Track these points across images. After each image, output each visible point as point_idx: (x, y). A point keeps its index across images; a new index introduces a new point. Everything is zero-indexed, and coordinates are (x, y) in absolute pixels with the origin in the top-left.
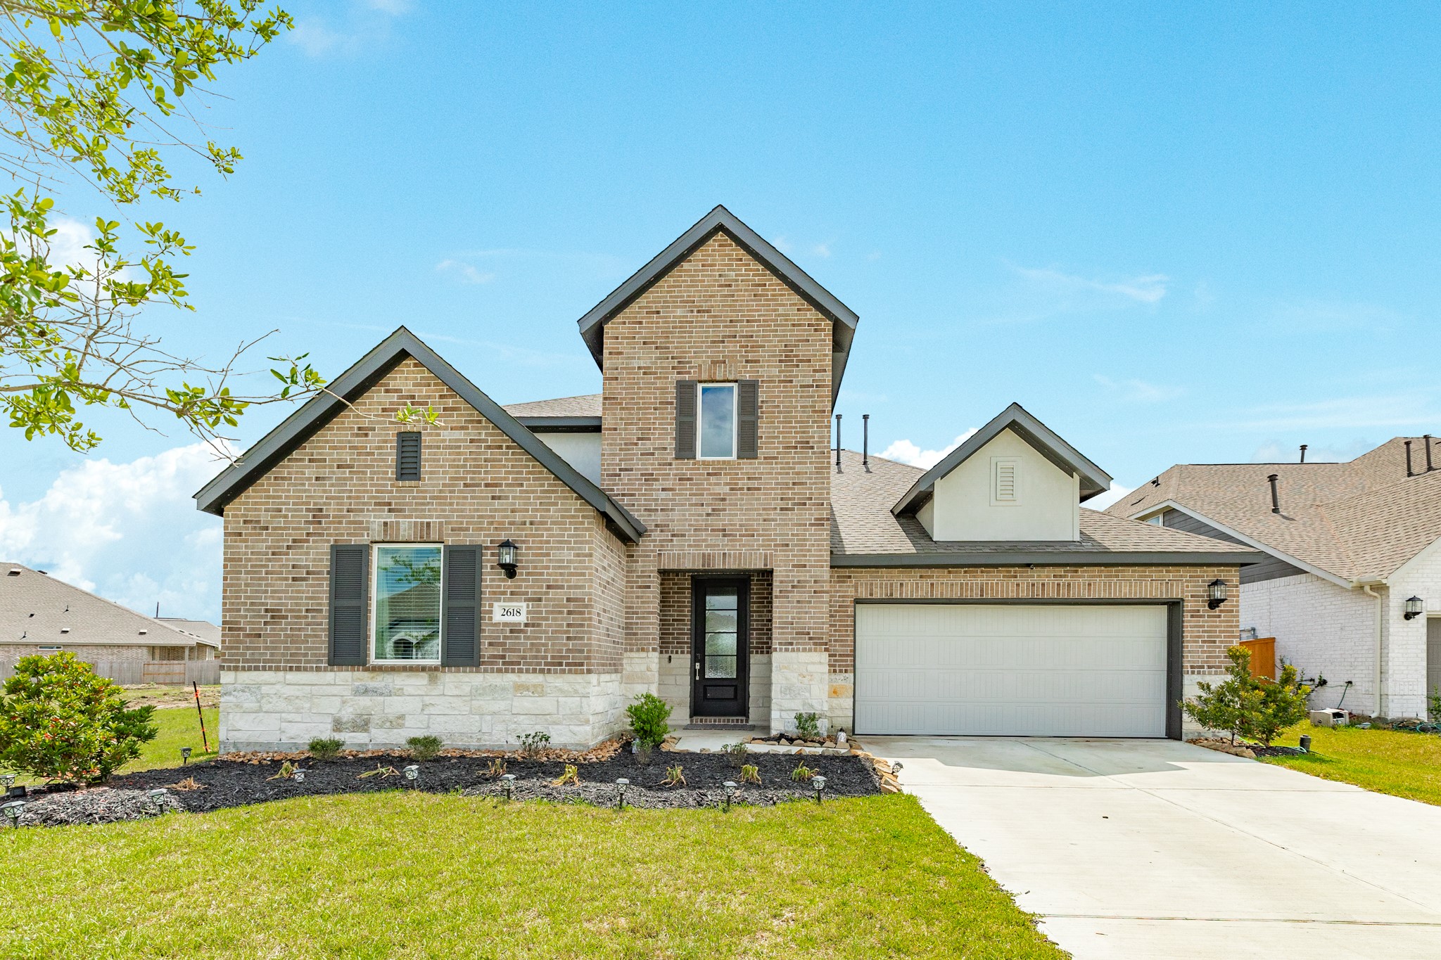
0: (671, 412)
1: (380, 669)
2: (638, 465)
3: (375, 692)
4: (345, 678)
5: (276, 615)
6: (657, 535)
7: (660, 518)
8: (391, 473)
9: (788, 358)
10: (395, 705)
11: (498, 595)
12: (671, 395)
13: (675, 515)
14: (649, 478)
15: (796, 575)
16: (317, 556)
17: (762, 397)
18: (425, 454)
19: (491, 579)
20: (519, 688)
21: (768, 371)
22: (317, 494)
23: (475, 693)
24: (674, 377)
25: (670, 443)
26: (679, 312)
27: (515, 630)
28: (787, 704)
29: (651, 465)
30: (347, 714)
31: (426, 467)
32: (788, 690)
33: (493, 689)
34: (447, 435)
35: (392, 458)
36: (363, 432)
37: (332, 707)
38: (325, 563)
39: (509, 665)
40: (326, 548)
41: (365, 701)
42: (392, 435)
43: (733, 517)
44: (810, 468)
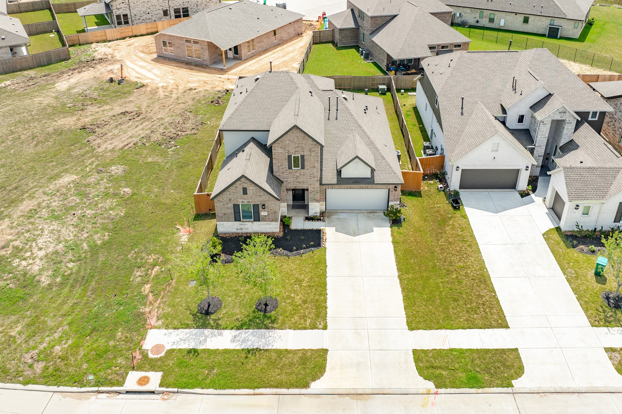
0: (287, 161)
1: (243, 221)
2: (281, 170)
3: (243, 225)
4: (238, 223)
5: (225, 214)
6: (285, 183)
7: (286, 180)
8: (242, 193)
9: (310, 151)
10: (246, 226)
11: (262, 211)
12: (287, 157)
13: (289, 179)
14: (283, 173)
15: (313, 190)
16: (231, 205)
17: (305, 158)
18: (248, 191)
19: (260, 209)
20: (266, 224)
21: (306, 153)
22: (230, 197)
23: (259, 225)
24: (287, 154)
25: (287, 167)
26: (288, 142)
27: (265, 216)
28: (312, 211)
29: (284, 170)
30: (239, 228)
31: (248, 193)
32: (312, 209)
33: (262, 224)
34: (251, 188)
35: (242, 191)
36: (237, 187)
37: (236, 227)
38: (232, 207)
39: (265, 221)
40: (232, 204)
41: (241, 226)
42: (241, 188)
43: (300, 180)
44: (315, 171)
